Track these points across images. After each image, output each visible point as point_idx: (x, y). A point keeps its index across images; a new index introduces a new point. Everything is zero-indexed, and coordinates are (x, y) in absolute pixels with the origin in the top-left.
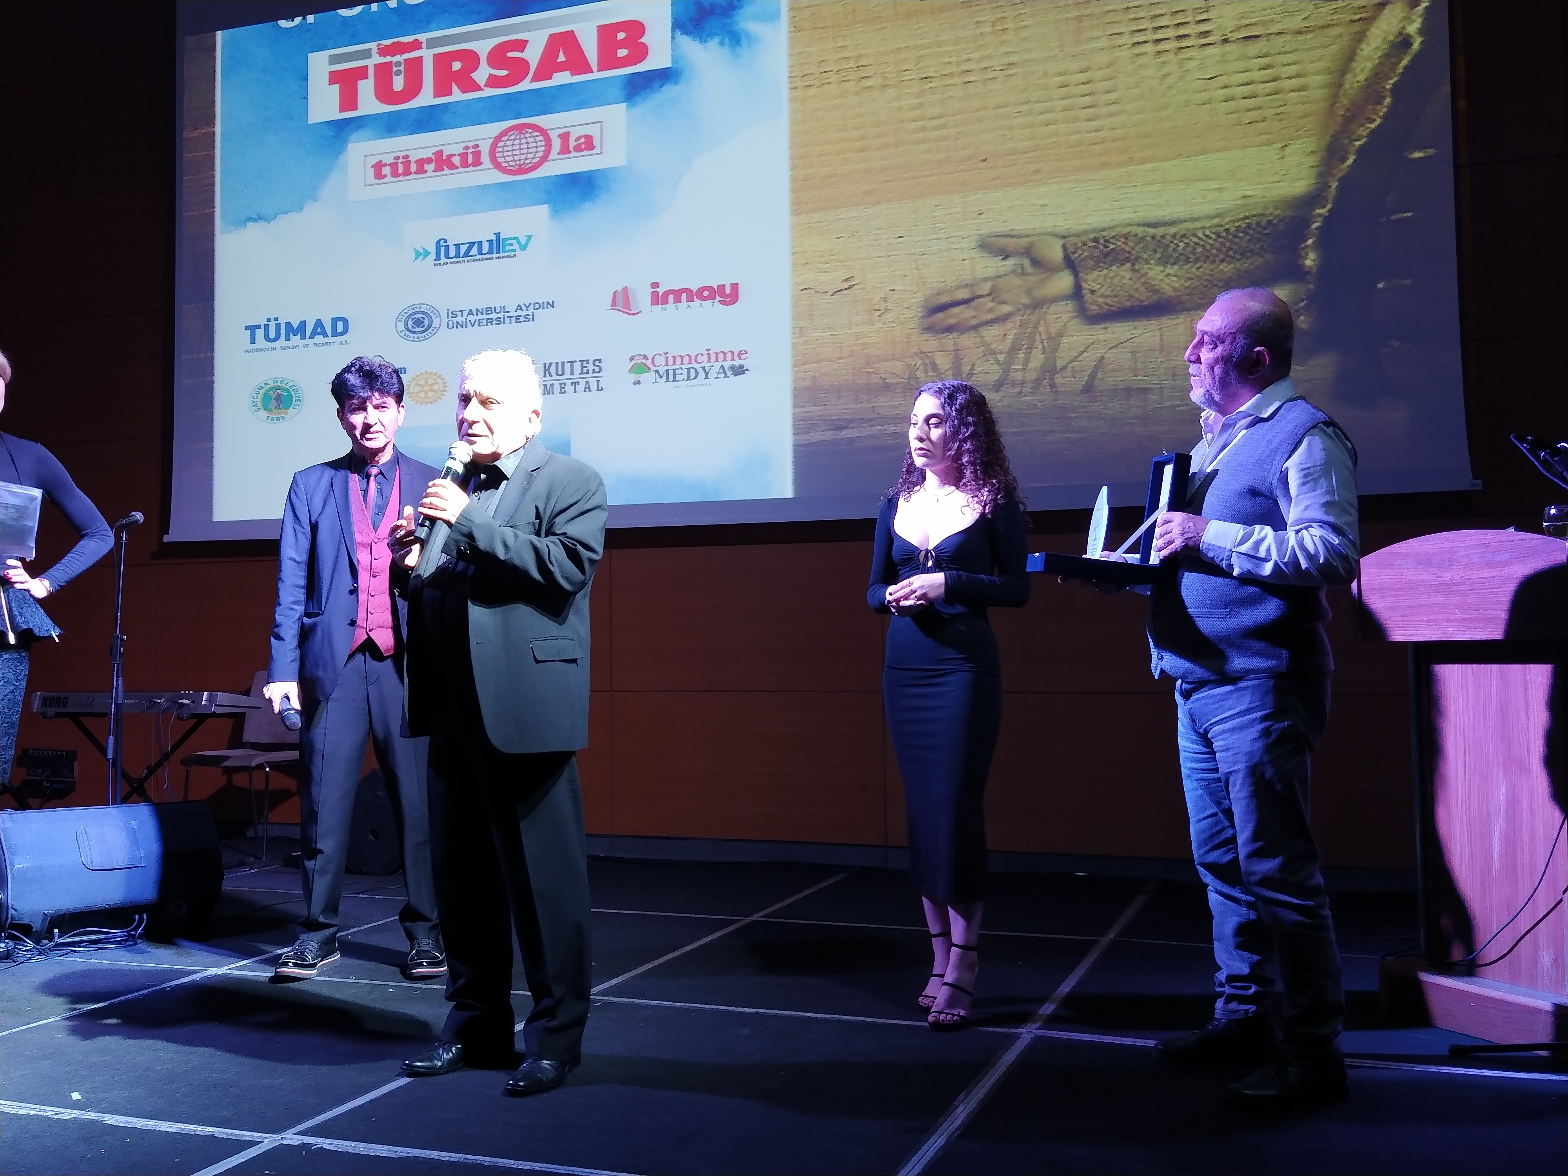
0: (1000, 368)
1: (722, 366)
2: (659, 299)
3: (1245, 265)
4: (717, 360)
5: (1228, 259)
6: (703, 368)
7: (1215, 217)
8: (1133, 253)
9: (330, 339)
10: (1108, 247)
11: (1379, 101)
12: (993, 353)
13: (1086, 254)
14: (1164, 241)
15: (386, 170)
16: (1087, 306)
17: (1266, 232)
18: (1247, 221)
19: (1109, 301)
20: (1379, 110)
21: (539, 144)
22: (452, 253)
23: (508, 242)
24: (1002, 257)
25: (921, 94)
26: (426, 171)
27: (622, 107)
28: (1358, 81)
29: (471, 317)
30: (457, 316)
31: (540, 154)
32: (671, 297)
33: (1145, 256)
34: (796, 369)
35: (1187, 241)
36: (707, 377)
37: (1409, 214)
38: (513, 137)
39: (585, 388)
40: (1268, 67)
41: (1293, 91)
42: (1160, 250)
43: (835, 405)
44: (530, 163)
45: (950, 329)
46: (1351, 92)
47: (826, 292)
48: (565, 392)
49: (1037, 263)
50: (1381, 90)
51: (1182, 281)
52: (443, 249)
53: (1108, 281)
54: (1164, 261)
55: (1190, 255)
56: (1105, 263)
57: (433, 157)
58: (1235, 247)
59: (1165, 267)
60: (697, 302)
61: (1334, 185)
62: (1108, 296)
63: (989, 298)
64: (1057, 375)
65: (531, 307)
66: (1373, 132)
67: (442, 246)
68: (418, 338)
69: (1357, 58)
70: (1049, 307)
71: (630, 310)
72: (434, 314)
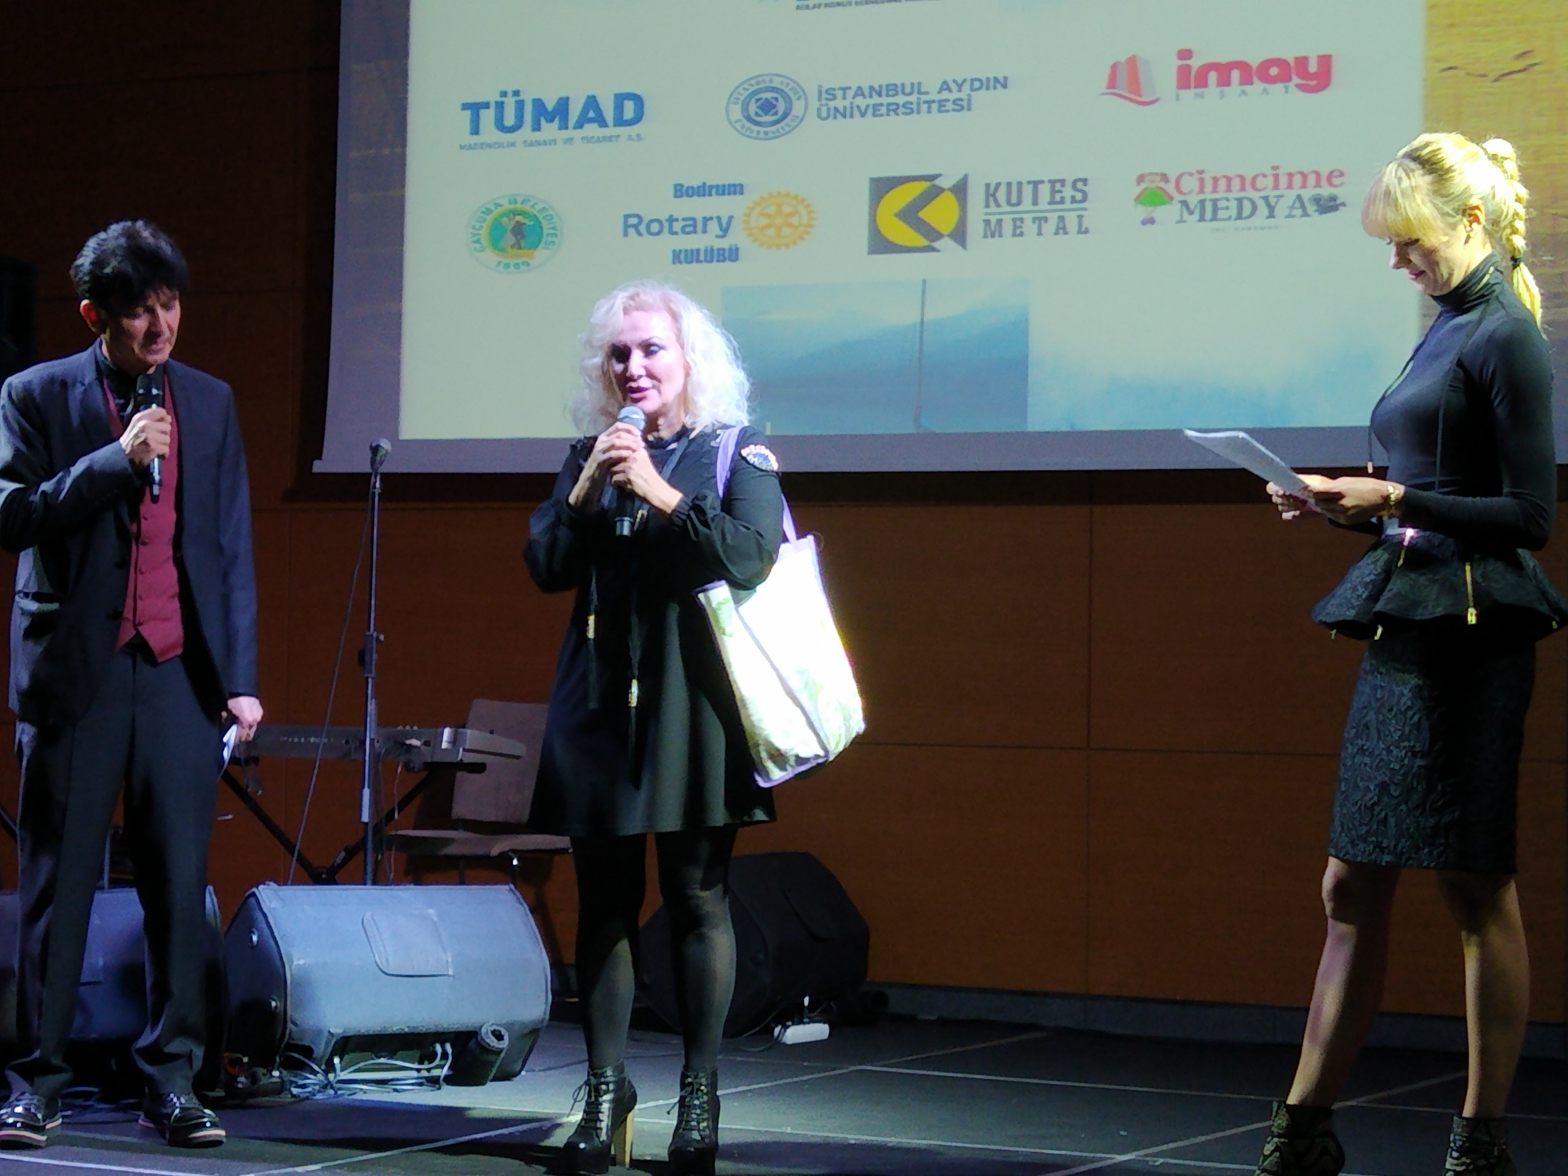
1: (1299, 197)
2: (1191, 78)
4: (1290, 186)
6: (1266, 199)
9: (611, 131)
29: (860, 101)
30: (834, 98)
32: (1213, 76)
36: (1271, 215)
39: (1058, 228)
47: (1484, 76)
48: (1021, 234)
60: (1258, 86)
65: (966, 87)
68: (766, 133)
71: (1140, 95)
72: (796, 93)
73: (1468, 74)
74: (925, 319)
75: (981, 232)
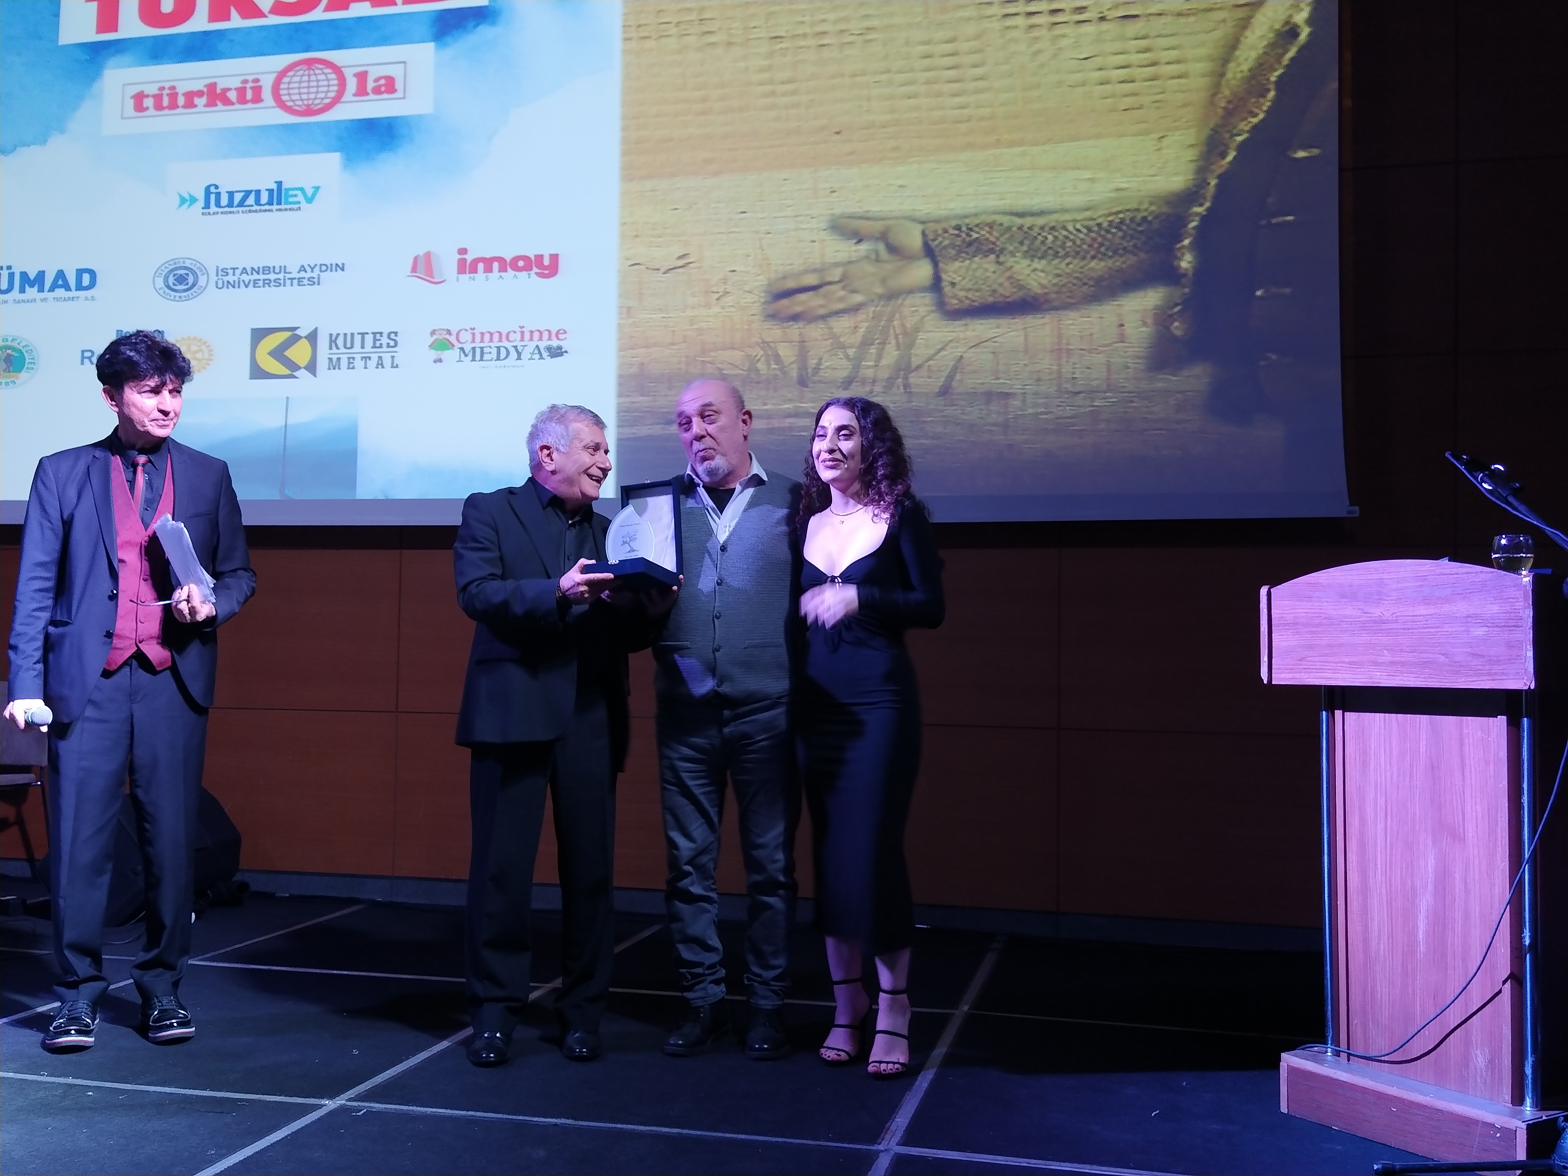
0: (849, 363)
1: (537, 347)
2: (466, 267)
3: (1118, 264)
4: (531, 339)
5: (1100, 256)
6: (515, 347)
7: (1087, 209)
8: (998, 243)
9: (74, 293)
10: (971, 236)
11: (1263, 94)
12: (843, 347)
13: (947, 242)
14: (1031, 232)
15: (149, 102)
16: (947, 300)
17: (1140, 229)
18: (1121, 216)
19: (970, 295)
20: (1263, 104)
21: (332, 82)
22: (224, 200)
23: (291, 193)
24: (855, 241)
25: (771, 54)
26: (196, 106)
27: (430, 47)
28: (1242, 72)
29: (245, 277)
30: (227, 274)
31: (332, 95)
32: (481, 266)
33: (1011, 248)
34: (622, 353)
35: (1056, 234)
36: (519, 358)
37: (1290, 218)
38: (301, 73)
39: (378, 364)
40: (1147, 50)
41: (1172, 78)
42: (1027, 242)
43: (666, 396)
44: (319, 104)
45: (795, 318)
46: (1233, 82)
47: (658, 269)
48: (353, 368)
49: (892, 249)
50: (1265, 82)
51: (1050, 277)
52: (213, 197)
53: (970, 273)
54: (1031, 254)
55: (1060, 250)
56: (967, 253)
57: (205, 90)
58: (1107, 243)
59: (1032, 261)
60: (511, 273)
61: (1213, 182)
62: (969, 290)
63: (841, 285)
64: (912, 375)
65: (317, 269)
66: (1255, 127)
67: (212, 193)
68: (180, 297)
69: (1242, 47)
70: (904, 300)
71: (433, 278)
72: (201, 271)
73: (647, 268)
74: (288, 423)
75: (327, 367)
